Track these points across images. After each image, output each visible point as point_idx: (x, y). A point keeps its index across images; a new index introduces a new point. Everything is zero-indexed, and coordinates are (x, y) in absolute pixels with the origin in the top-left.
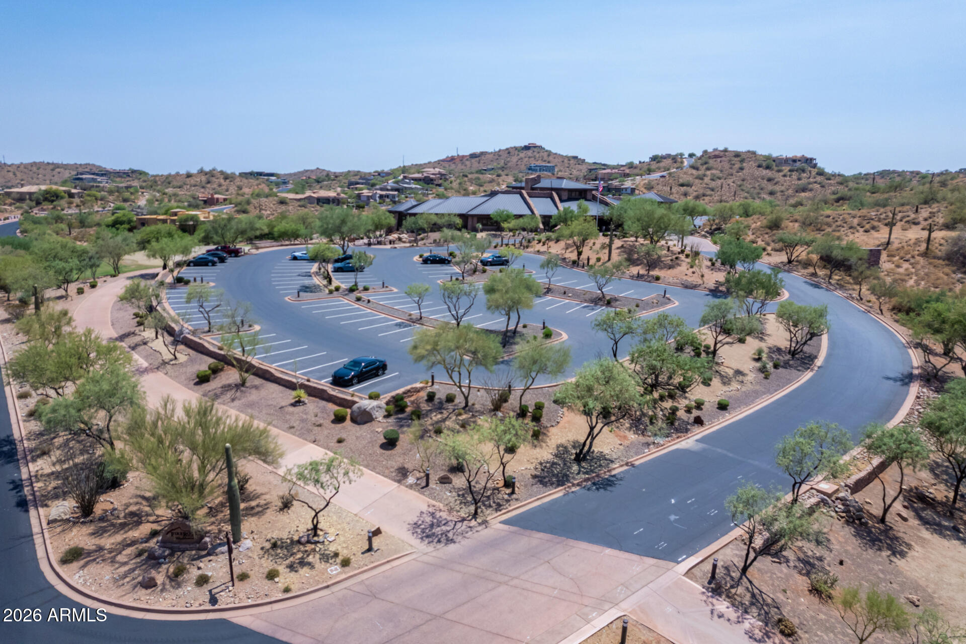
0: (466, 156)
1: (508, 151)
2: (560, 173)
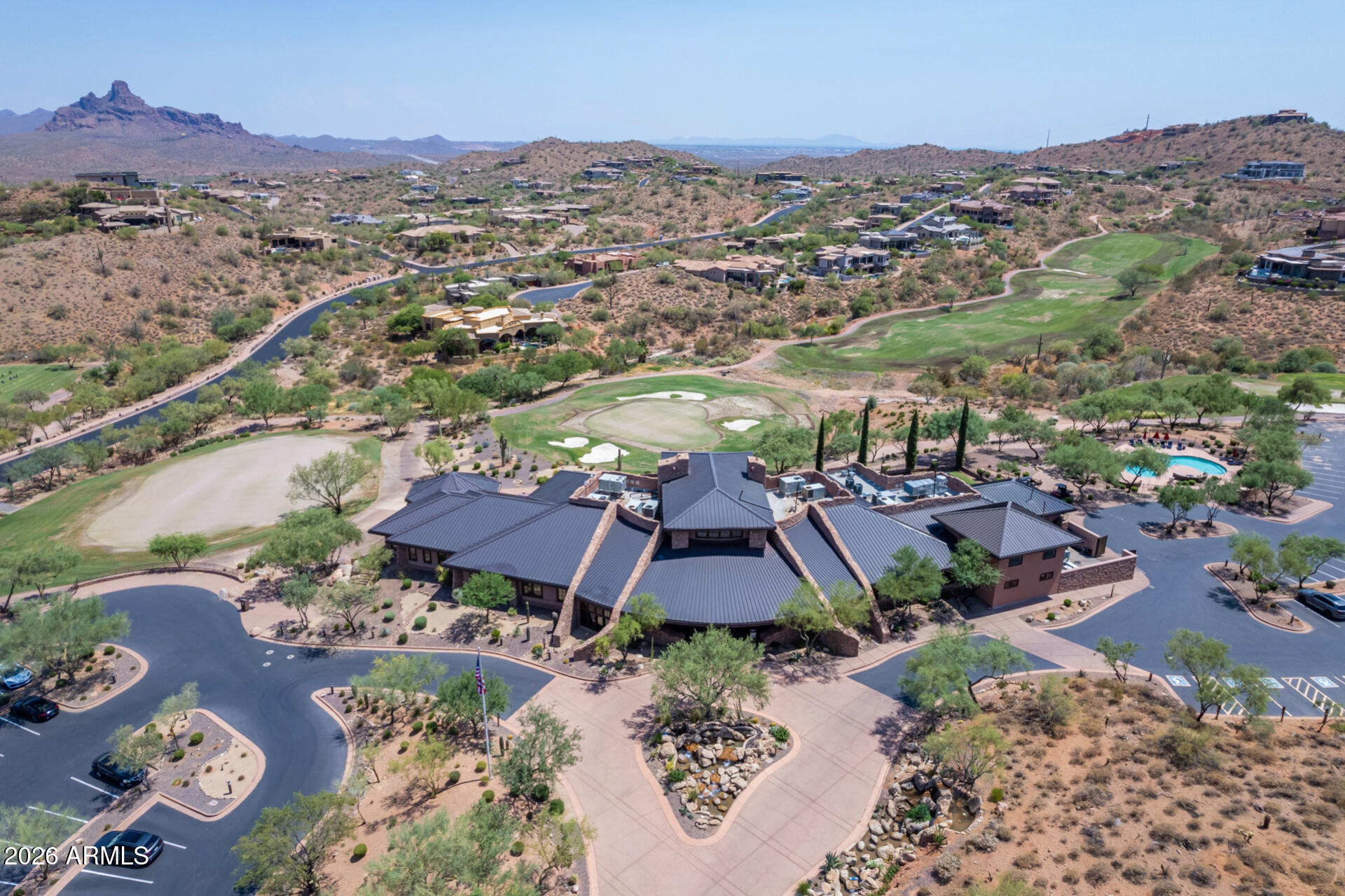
0: (1158, 132)
1: (1232, 127)
2: (1312, 179)
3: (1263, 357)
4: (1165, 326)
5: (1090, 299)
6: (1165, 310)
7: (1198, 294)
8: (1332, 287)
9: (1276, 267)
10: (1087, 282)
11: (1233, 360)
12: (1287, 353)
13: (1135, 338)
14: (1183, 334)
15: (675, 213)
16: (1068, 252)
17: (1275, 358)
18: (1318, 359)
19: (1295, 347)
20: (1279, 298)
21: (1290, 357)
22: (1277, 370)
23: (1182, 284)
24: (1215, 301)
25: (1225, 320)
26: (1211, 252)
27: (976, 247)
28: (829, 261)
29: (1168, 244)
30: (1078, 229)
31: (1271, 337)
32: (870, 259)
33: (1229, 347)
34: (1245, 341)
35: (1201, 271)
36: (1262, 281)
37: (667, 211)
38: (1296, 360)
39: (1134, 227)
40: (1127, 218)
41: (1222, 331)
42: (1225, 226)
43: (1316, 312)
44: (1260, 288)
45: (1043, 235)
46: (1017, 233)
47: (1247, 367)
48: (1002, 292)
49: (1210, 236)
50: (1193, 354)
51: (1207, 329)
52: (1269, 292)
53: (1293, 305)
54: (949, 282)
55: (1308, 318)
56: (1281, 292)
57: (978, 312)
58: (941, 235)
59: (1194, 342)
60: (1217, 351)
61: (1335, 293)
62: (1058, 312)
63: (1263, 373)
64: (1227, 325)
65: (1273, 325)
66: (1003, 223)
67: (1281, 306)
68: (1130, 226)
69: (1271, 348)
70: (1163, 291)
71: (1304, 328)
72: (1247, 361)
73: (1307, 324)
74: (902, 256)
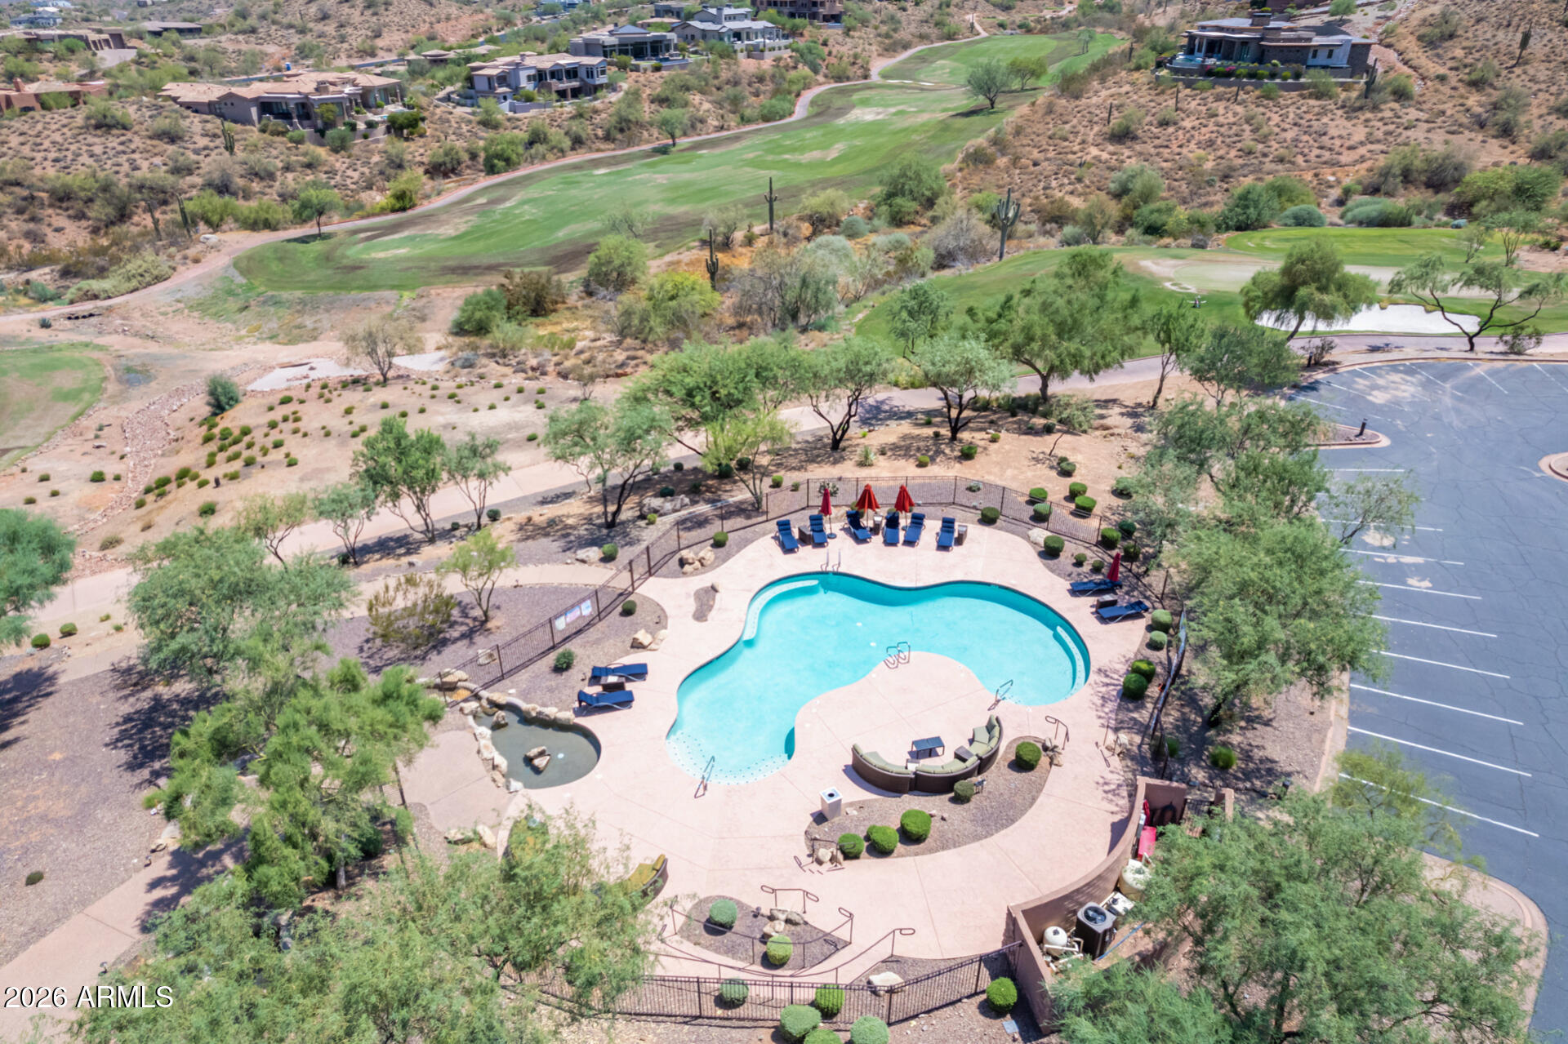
3: (1197, 201)
4: (1035, 154)
5: (924, 117)
6: (1040, 128)
7: (1094, 100)
8: (1297, 76)
9: (1213, 47)
10: (932, 95)
11: (1145, 210)
12: (1238, 191)
13: (975, 180)
14: (1064, 167)
15: (330, 28)
16: (922, 59)
17: (1218, 203)
18: (1290, 200)
19: (1248, 181)
20: (1218, 98)
21: (1245, 199)
22: (1223, 226)
23: (1071, 86)
24: (1119, 107)
25: (1135, 138)
26: (1119, 42)
27: (777, 53)
28: (489, 78)
29: (1064, 43)
30: (946, 30)
31: (1209, 165)
32: (572, 73)
33: (1137, 185)
34: (1166, 175)
35: (1102, 69)
36: (1191, 72)
37: (319, 27)
38: (1256, 204)
39: (1026, 29)
40: (1018, 18)
41: (1130, 160)
42: (1141, 16)
43: (1276, 119)
44: (1189, 85)
45: (887, 36)
46: (847, 31)
47: (1171, 222)
48: (791, 114)
49: (1120, 29)
50: (1076, 202)
51: (1105, 156)
52: (1203, 90)
53: (1239, 109)
54: (706, 106)
55: (1265, 130)
56: (1220, 89)
57: (717, 151)
58: (720, 36)
59: (1079, 180)
60: (1117, 196)
61: (1302, 87)
62: (858, 142)
63: (1199, 234)
64: (1138, 148)
65: (1211, 143)
66: (827, 19)
67: (1221, 111)
68: (1020, 27)
69: (1210, 183)
70: (1042, 98)
71: (1260, 146)
72: (1170, 210)
73: (1264, 140)
74: (636, 69)
